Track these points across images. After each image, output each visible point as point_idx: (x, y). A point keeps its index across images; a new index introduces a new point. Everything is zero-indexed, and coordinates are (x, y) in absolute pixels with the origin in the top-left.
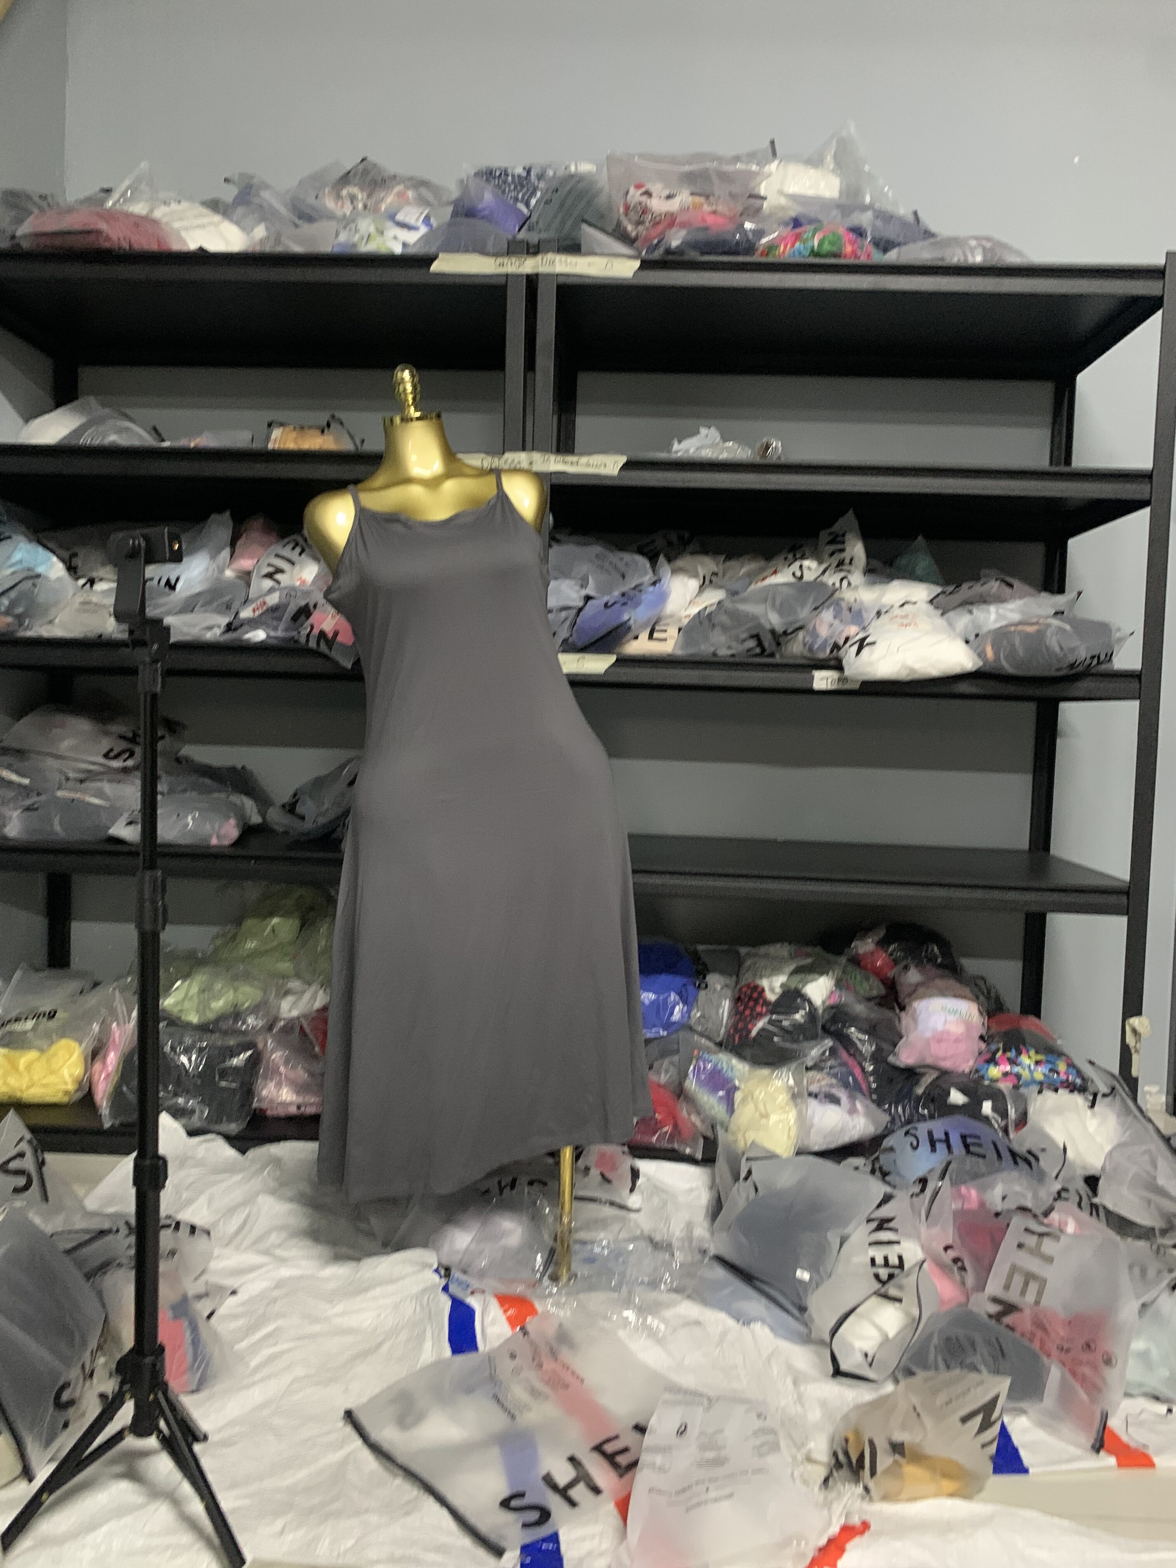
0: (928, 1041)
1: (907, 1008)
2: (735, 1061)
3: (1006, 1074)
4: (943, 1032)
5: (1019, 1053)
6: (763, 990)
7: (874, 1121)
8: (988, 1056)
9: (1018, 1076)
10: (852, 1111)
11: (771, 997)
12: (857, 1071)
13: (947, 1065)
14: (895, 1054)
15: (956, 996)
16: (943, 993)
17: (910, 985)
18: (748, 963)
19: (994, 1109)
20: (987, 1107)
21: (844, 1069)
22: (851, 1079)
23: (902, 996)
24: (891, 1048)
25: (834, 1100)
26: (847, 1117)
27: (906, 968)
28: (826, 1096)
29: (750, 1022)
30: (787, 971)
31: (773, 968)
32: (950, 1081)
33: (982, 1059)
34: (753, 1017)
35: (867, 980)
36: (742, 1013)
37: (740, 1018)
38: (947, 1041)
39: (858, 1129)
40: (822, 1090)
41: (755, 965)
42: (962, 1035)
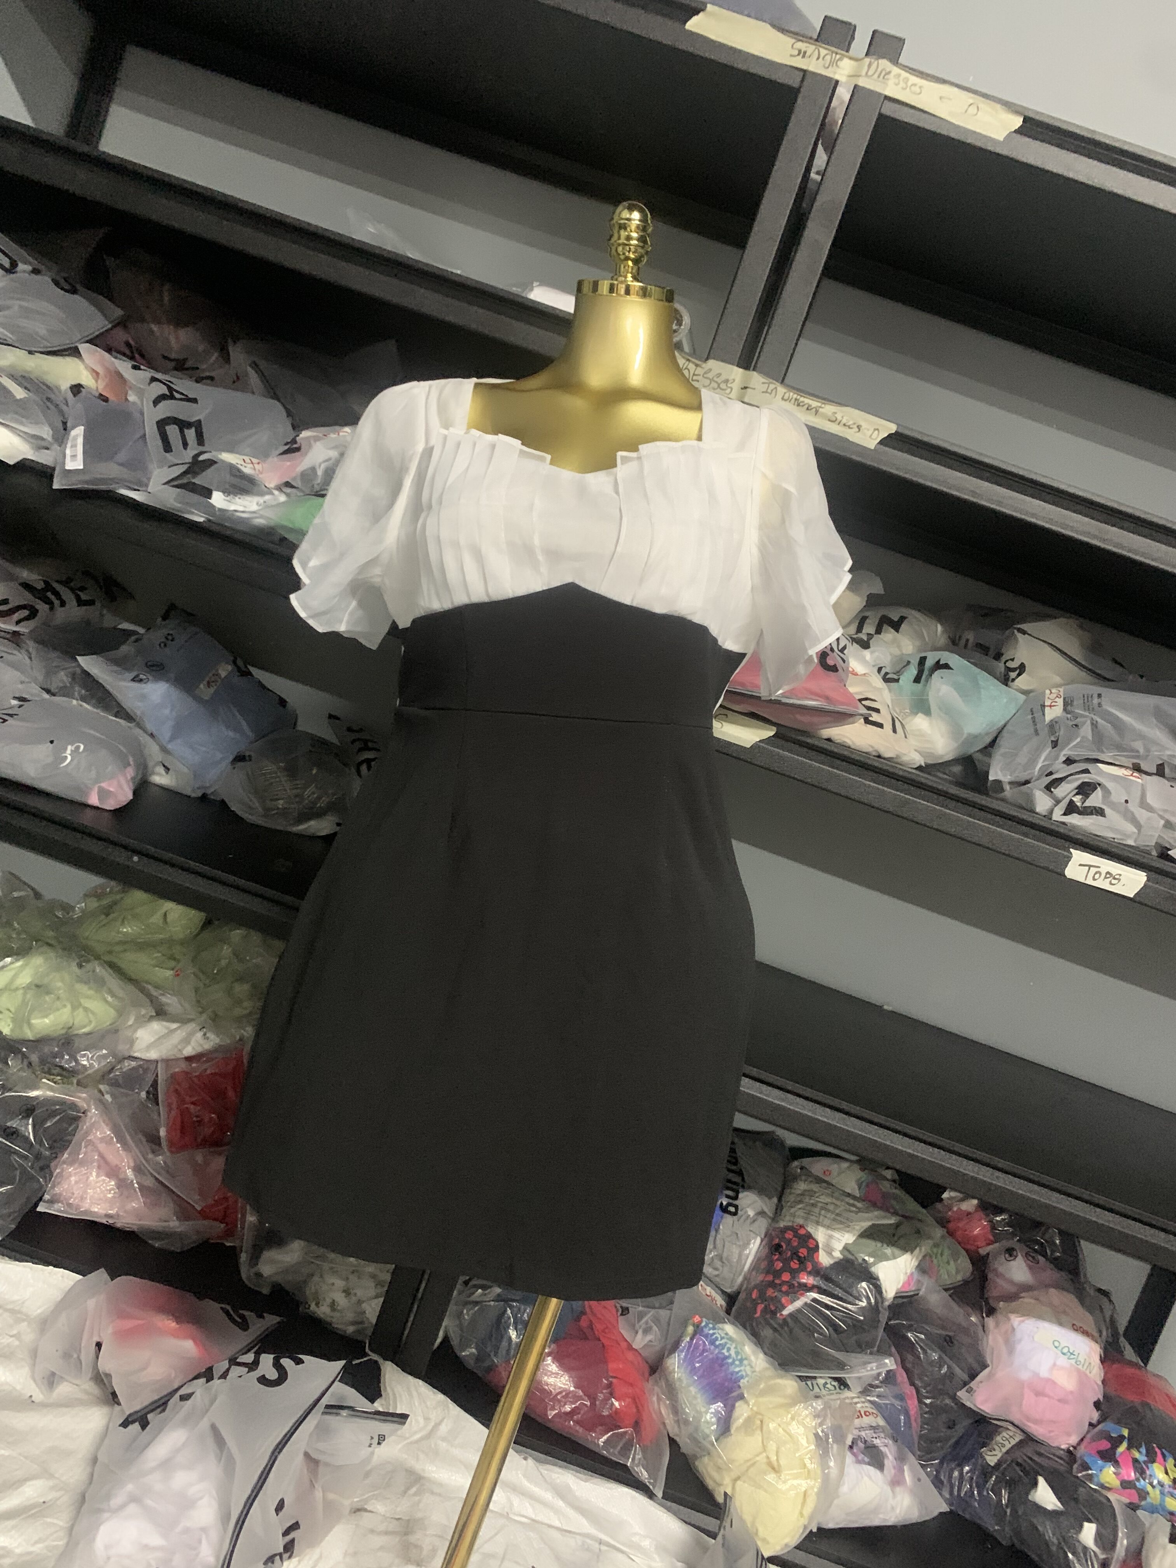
0: (1022, 1385)
1: (999, 1316)
2: (749, 1349)
3: (1126, 1485)
4: (1048, 1380)
5: (1151, 1458)
6: (817, 1247)
7: (923, 1505)
8: (1105, 1445)
9: (1143, 1494)
10: (896, 1482)
11: (824, 1259)
12: (913, 1404)
13: (1038, 1431)
15: (1076, 1328)
16: (1059, 1317)
17: (1012, 1282)
18: (801, 1186)
19: (1099, 1538)
20: (1088, 1533)
21: (897, 1403)
22: (902, 1418)
23: (993, 1292)
24: (965, 1377)
25: (875, 1458)
26: (888, 1489)
27: (1010, 1252)
28: (867, 1448)
29: (787, 1294)
30: (857, 1228)
31: (837, 1215)
32: (1036, 1458)
33: (1093, 1440)
34: (791, 1286)
35: (955, 1256)
36: (777, 1274)
37: (770, 1278)
38: (1049, 1396)
39: (898, 1511)
40: (863, 1434)
41: (811, 1194)
42: (1072, 1392)
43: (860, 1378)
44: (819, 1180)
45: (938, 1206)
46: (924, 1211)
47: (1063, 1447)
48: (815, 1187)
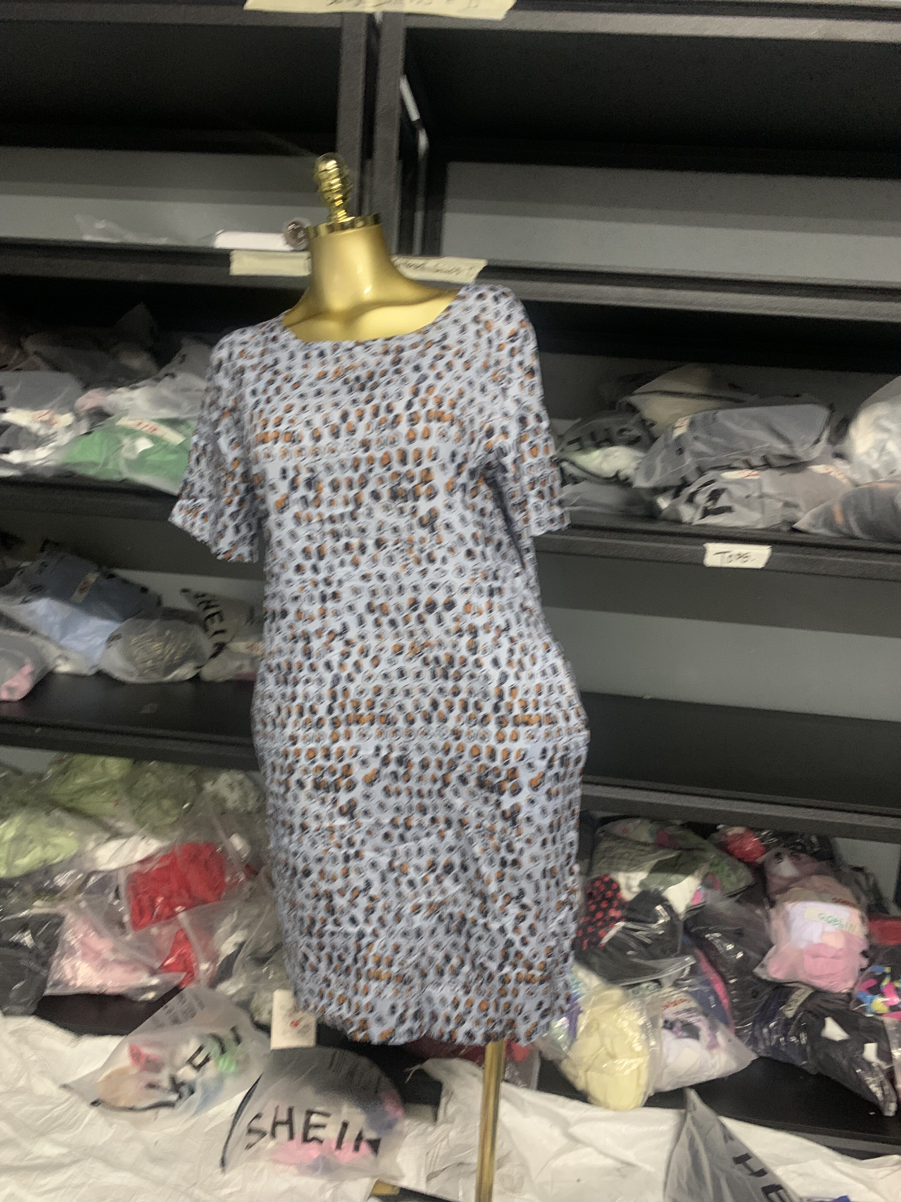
0: (801, 952)
1: (778, 906)
3: (892, 1008)
4: (820, 945)
6: (619, 887)
7: (737, 1058)
8: (873, 982)
10: (712, 1046)
11: (627, 895)
12: (719, 988)
13: (821, 984)
14: (763, 966)
15: (836, 901)
16: (821, 896)
17: (783, 878)
18: (604, 845)
19: (879, 1053)
20: (870, 1051)
21: (706, 989)
22: (712, 998)
23: (772, 889)
24: (758, 956)
25: (692, 1032)
26: (706, 1053)
27: (778, 856)
28: (684, 1026)
29: (601, 927)
30: (648, 866)
31: (632, 860)
32: (824, 1005)
33: (864, 981)
34: (605, 921)
35: (734, 869)
36: (593, 914)
37: (588, 918)
38: (824, 957)
39: (718, 1067)
40: (680, 1016)
41: (610, 849)
42: (841, 949)
43: (669, 976)
44: (617, 838)
45: (715, 835)
46: (705, 841)
47: (845, 991)
48: (613, 844)
